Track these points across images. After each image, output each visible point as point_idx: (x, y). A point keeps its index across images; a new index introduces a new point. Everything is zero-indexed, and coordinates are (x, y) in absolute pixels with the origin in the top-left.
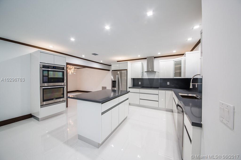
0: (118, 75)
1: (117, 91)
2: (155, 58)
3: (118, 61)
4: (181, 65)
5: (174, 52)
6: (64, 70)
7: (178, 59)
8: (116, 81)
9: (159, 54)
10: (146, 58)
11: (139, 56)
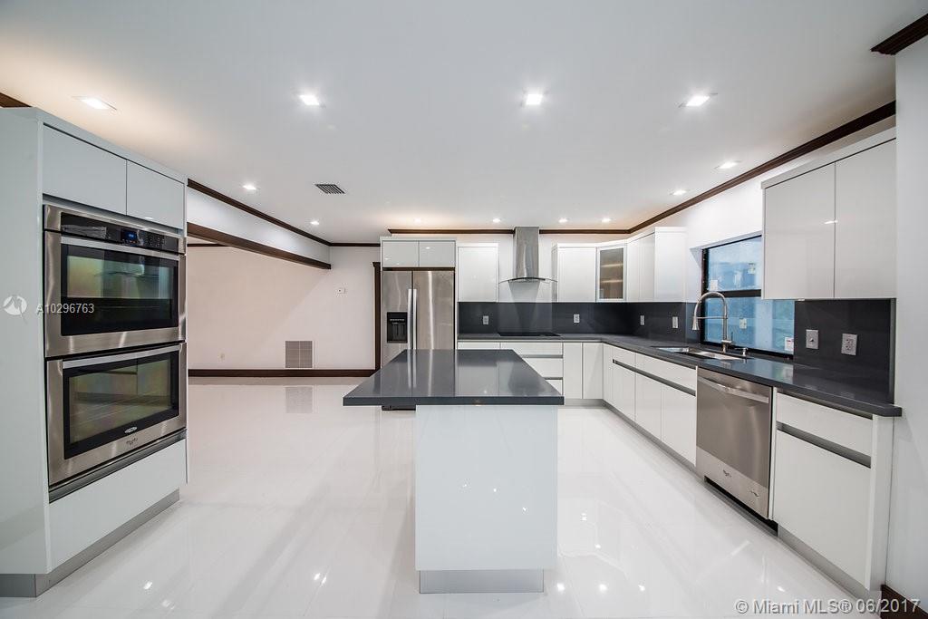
0: (415, 291)
1: (412, 353)
2: (542, 232)
3: (392, 231)
4: (622, 261)
5: (606, 222)
6: (177, 253)
7: (613, 243)
8: (406, 313)
9: (563, 222)
10: (512, 232)
11: (496, 222)
